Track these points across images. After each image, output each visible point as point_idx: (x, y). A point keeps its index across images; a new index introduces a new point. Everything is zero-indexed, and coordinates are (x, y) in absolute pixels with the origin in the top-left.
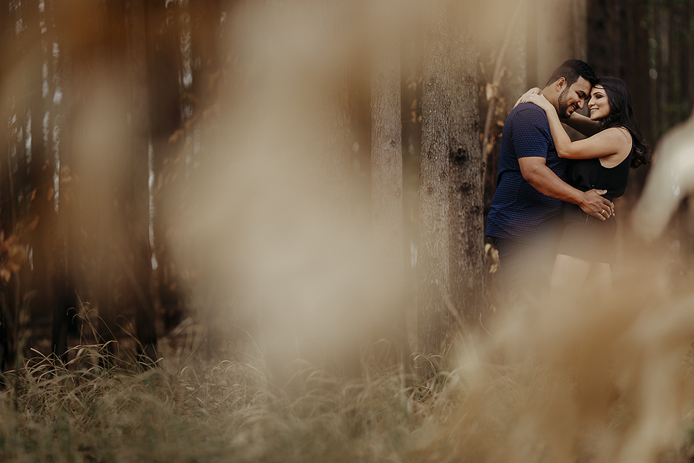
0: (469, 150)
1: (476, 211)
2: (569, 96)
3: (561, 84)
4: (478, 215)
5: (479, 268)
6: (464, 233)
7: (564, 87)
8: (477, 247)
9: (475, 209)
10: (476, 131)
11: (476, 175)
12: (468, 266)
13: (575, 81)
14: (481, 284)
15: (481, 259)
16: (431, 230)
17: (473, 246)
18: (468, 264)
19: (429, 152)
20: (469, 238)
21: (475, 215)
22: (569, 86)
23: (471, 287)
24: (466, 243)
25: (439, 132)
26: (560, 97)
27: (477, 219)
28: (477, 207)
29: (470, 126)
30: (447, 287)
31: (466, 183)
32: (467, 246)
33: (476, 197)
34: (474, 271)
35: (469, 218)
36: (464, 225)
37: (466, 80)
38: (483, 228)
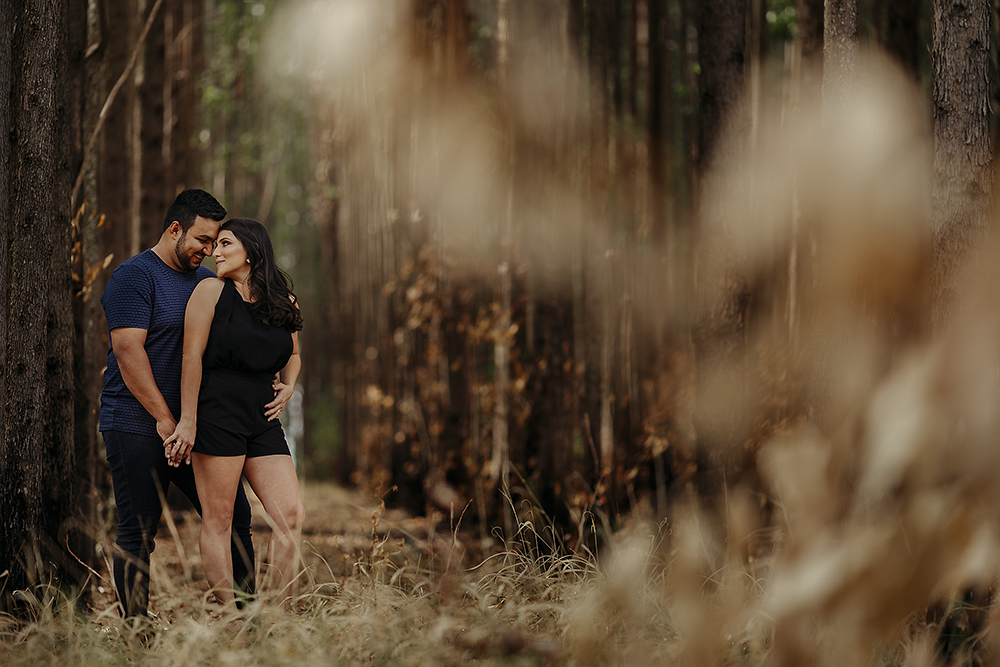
0: (58, 314)
1: (65, 397)
2: (187, 245)
3: (176, 230)
4: (67, 401)
5: (66, 473)
6: (47, 426)
7: (180, 233)
8: (65, 444)
9: (63, 393)
10: (68, 289)
11: (67, 348)
12: (52, 470)
13: (192, 224)
14: (69, 495)
15: (69, 461)
16: (21, 421)
17: (60, 444)
18: (52, 467)
19: (22, 316)
20: (54, 432)
21: (64, 401)
22: (185, 232)
23: (56, 498)
24: (50, 438)
25: (36, 290)
26: (177, 247)
27: (66, 407)
28: (66, 391)
29: (61, 282)
30: (39, 499)
31: (52, 359)
32: (51, 443)
33: (66, 377)
34: (59, 478)
35: (55, 405)
36: (48, 415)
37: (57, 220)
38: (73, 420)
